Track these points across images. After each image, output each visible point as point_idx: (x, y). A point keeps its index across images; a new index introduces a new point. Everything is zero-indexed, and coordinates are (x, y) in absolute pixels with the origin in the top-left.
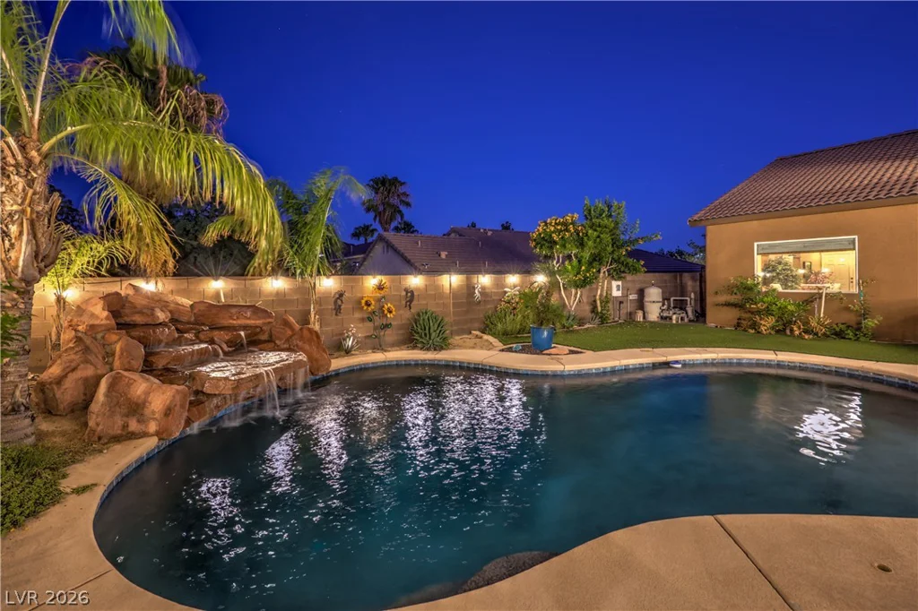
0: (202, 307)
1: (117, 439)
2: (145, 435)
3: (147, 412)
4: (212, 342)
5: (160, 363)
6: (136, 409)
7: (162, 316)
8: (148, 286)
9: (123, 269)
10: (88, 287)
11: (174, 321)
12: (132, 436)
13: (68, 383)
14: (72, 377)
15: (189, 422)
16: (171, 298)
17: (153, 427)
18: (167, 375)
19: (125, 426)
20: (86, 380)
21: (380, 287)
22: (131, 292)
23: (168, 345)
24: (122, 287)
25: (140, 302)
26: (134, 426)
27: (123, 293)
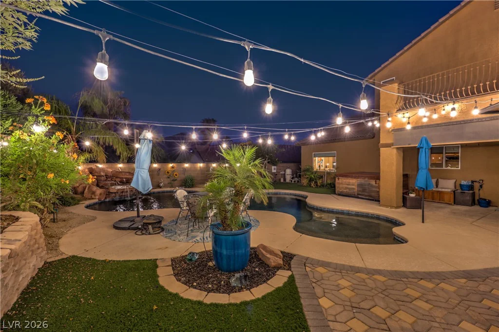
0: (114, 172)
1: (90, 199)
2: (95, 199)
3: (96, 194)
4: (115, 181)
5: (101, 185)
6: (94, 193)
7: (102, 174)
8: (100, 166)
9: (93, 161)
10: (85, 166)
11: (106, 175)
12: (93, 199)
13: (80, 187)
14: (81, 186)
15: (106, 198)
16: (106, 169)
17: (97, 197)
18: (102, 187)
19: (91, 197)
20: (84, 187)
21: (173, 167)
22: (95, 167)
23: (103, 181)
24: (93, 166)
25: (97, 170)
26: (93, 197)
27: (93, 168)
